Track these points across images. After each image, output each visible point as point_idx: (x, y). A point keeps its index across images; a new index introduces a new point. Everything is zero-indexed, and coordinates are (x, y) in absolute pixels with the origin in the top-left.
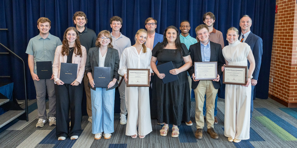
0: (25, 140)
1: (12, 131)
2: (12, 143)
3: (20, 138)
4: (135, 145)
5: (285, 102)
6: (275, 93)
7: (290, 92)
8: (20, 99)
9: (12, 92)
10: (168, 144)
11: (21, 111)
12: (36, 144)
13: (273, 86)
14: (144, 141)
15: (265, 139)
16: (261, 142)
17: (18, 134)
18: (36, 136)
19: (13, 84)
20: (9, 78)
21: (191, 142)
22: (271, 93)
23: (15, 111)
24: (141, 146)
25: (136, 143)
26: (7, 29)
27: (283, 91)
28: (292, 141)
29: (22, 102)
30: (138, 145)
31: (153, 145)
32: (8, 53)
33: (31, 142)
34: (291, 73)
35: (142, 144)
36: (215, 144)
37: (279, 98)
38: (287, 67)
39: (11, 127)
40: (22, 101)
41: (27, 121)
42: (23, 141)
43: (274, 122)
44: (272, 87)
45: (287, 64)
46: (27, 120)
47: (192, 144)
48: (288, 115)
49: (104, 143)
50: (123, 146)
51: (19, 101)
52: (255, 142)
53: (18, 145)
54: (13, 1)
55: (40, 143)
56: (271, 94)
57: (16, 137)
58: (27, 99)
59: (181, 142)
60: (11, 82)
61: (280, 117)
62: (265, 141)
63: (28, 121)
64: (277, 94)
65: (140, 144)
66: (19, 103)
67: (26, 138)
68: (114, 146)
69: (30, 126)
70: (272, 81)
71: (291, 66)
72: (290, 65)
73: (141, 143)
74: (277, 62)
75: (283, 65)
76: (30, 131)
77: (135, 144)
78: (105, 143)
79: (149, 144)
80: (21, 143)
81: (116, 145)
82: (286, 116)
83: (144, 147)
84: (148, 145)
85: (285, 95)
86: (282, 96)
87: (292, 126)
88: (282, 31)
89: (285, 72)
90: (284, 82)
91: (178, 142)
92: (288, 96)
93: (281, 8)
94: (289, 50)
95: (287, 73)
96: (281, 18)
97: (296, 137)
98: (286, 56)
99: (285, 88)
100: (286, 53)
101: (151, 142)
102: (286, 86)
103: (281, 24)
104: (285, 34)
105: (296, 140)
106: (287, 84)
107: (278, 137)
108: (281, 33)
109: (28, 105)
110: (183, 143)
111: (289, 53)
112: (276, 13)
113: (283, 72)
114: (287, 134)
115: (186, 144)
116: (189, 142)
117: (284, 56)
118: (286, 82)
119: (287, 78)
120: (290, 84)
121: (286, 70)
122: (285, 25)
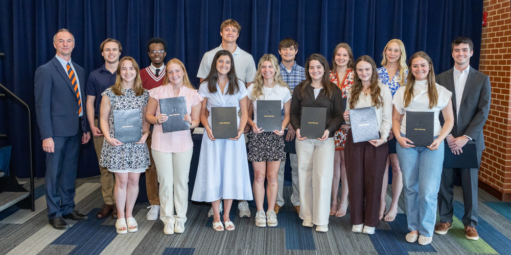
0: (28, 238)
1: (8, 225)
2: (8, 241)
3: (20, 236)
4: (208, 251)
5: (498, 191)
7: (506, 172)
8: (22, 177)
9: (8, 163)
10: (265, 251)
11: (23, 194)
12: (45, 244)
14: (224, 245)
15: (438, 249)
17: (17, 229)
18: (47, 233)
19: (10, 148)
20: (4, 137)
21: (305, 249)
23: (12, 193)
24: (218, 253)
25: (211, 247)
26: (3, 54)
27: (494, 170)
29: (24, 181)
30: (214, 251)
31: (239, 251)
32: (4, 95)
33: (38, 242)
34: (508, 137)
35: (221, 249)
37: (488, 184)
38: (502, 126)
39: (6, 219)
40: (24, 179)
41: (32, 211)
42: (24, 240)
45: (500, 120)
46: (33, 209)
47: (305, 253)
48: (497, 214)
49: (157, 245)
50: (189, 251)
51: (20, 179)
52: (418, 252)
53: (17, 245)
55: (52, 244)
57: (13, 233)
58: (34, 176)
59: (287, 249)
60: (8, 144)
62: (435, 251)
63: (34, 211)
65: (216, 249)
66: (20, 183)
67: (30, 236)
68: (172, 251)
69: (36, 218)
71: (507, 124)
72: (506, 121)
73: (219, 248)
75: (495, 122)
76: (36, 226)
77: (209, 249)
78: (158, 247)
79: (232, 250)
80: (21, 242)
81: (176, 250)
82: (491, 216)
83: (222, 254)
84: (230, 251)
85: (498, 178)
86: (494, 181)
87: (496, 231)
88: (494, 60)
89: (498, 135)
90: (496, 154)
91: (283, 248)
92: (503, 180)
93: (492, 16)
94: (505, 95)
95: (501, 138)
96: (493, 35)
97: (495, 249)
98: (500, 105)
99: (498, 166)
100: (500, 100)
101: (236, 247)
102: (500, 161)
103: (492, 46)
104: (498, 65)
105: (493, 253)
106: (501, 159)
107: (461, 247)
108: (493, 63)
109: (34, 185)
110: (290, 251)
111: (504, 100)
112: (485, 26)
113: (495, 136)
114: (482, 243)
115: (296, 252)
116: (302, 249)
117: (496, 105)
118: (499, 155)
119: (502, 147)
120: (506, 157)
121: (500, 132)
122: (499, 49)
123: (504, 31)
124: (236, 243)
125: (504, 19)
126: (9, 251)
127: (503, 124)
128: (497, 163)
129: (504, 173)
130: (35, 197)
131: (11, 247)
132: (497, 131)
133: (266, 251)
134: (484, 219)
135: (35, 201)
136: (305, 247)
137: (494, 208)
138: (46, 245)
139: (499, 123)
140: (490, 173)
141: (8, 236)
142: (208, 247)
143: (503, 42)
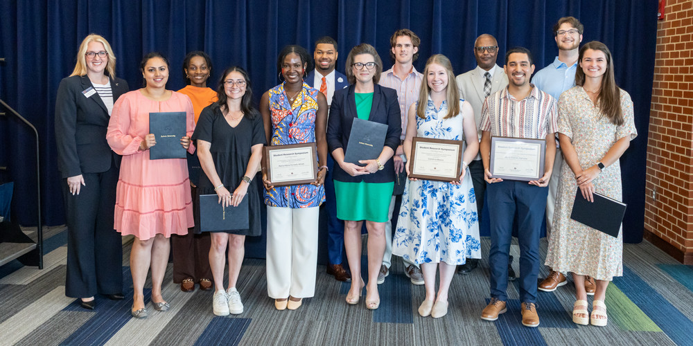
1: (7, 285)
2: (7, 306)
3: (24, 299)
4: (269, 322)
5: (679, 250)
6: (660, 228)
7: (688, 223)
8: (28, 225)
10: (344, 324)
11: (27, 244)
13: (656, 211)
16: (566, 331)
17: (20, 291)
18: (58, 297)
19: (12, 184)
20: (4, 170)
21: (399, 322)
22: (652, 229)
23: (14, 244)
24: (282, 325)
25: (273, 318)
26: (3, 59)
27: (674, 221)
28: (644, 333)
29: (30, 230)
30: (277, 322)
31: (311, 323)
32: (4, 113)
33: (46, 307)
34: (690, 174)
35: (286, 320)
36: (453, 329)
37: (667, 240)
38: (683, 159)
39: (5, 278)
40: (30, 228)
41: (40, 268)
43: (625, 293)
44: (654, 214)
45: (681, 151)
46: (41, 265)
47: (399, 327)
48: (672, 280)
50: (243, 322)
51: (25, 228)
52: (551, 329)
53: (19, 311)
54: (18, 2)
55: (64, 310)
56: (653, 231)
57: (14, 296)
59: (375, 321)
60: (9, 180)
61: (649, 283)
63: (42, 269)
64: (663, 230)
65: (280, 320)
66: (26, 232)
68: (221, 321)
69: (45, 278)
70: (654, 197)
71: (690, 155)
72: (689, 152)
73: (284, 319)
74: (662, 145)
75: (675, 153)
76: (45, 287)
77: (270, 320)
79: (301, 322)
81: (227, 320)
82: (664, 283)
83: (288, 326)
84: (298, 323)
85: (679, 231)
86: (673, 236)
87: (666, 303)
88: (674, 66)
89: (679, 171)
90: (676, 197)
91: (370, 320)
92: (685, 235)
93: (672, 6)
94: (687, 115)
95: (683, 176)
96: (672, 32)
97: (661, 326)
98: (681, 130)
99: (679, 215)
100: (682, 123)
101: (307, 318)
102: (681, 208)
103: (671, 47)
104: (679, 74)
105: (655, 331)
106: (683, 204)
107: (613, 323)
108: (673, 70)
109: (43, 235)
110: (378, 324)
111: (687, 123)
112: (662, 19)
113: (675, 173)
114: (643, 318)
115: (387, 325)
116: (394, 322)
117: (676, 130)
118: (680, 199)
119: (683, 188)
120: (689, 202)
121: (681, 167)
122: (679, 51)
123: (686, 26)
124: (307, 313)
125: (687, 10)
126: (8, 318)
127: (685, 156)
128: (678, 210)
129: (686, 225)
130: (44, 252)
131: (11, 313)
132: (678, 166)
133: (347, 323)
134: (653, 287)
135: (44, 257)
136: (399, 319)
137: (670, 273)
138: (57, 311)
139: (680, 155)
140: (668, 225)
141: (7, 300)
142: (269, 317)
143: (685, 42)
